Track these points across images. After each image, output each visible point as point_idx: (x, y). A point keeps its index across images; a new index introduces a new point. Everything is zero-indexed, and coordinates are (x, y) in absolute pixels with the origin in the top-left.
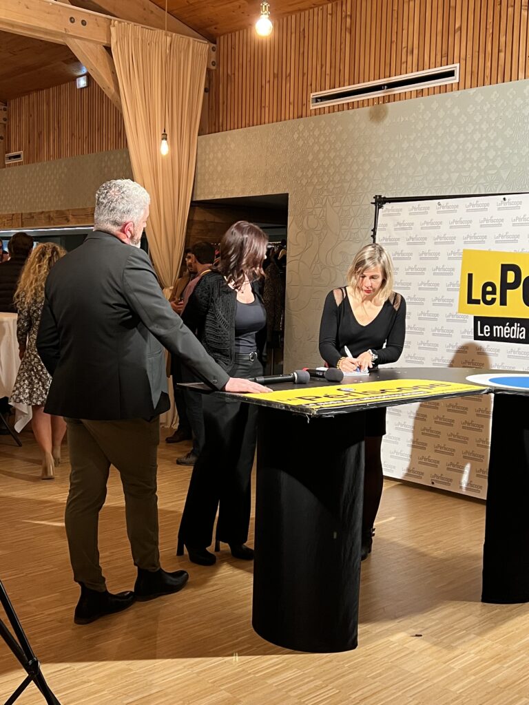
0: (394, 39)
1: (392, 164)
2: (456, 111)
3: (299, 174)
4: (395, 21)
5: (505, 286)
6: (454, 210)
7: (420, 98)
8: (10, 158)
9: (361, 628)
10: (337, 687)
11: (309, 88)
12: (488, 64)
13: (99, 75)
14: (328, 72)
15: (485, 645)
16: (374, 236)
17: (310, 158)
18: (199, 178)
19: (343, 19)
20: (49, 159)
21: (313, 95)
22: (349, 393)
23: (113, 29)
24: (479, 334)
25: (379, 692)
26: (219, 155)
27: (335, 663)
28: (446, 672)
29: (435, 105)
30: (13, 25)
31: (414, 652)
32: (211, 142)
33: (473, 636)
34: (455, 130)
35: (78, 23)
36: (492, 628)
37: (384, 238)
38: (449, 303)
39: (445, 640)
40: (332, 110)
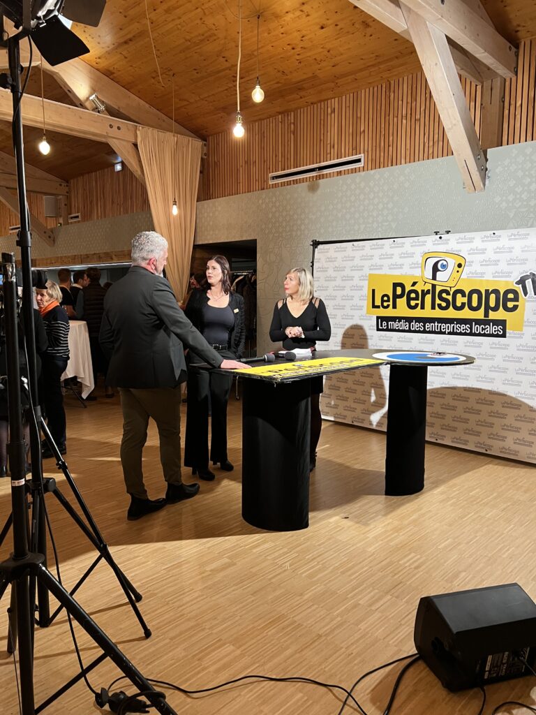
0: (322, 138)
1: (322, 220)
2: (362, 185)
3: (263, 227)
4: (322, 127)
5: (396, 297)
6: (363, 248)
7: (339, 177)
8: (72, 218)
9: (311, 515)
10: (297, 552)
11: (269, 170)
12: (382, 154)
13: (130, 162)
14: (280, 159)
15: (388, 522)
16: (312, 266)
17: (270, 216)
18: (198, 230)
19: (289, 125)
20: (98, 218)
21: (271, 175)
22: (300, 367)
23: (138, 132)
24: (380, 327)
25: (323, 554)
26: (211, 215)
27: (294, 537)
28: (364, 540)
29: (349, 181)
30: (71, 130)
31: (343, 528)
32: (206, 206)
33: (380, 517)
34: (362, 197)
35: (115, 128)
36: (392, 511)
37: (319, 268)
38: (360, 308)
39: (362, 520)
40: (283, 184)
